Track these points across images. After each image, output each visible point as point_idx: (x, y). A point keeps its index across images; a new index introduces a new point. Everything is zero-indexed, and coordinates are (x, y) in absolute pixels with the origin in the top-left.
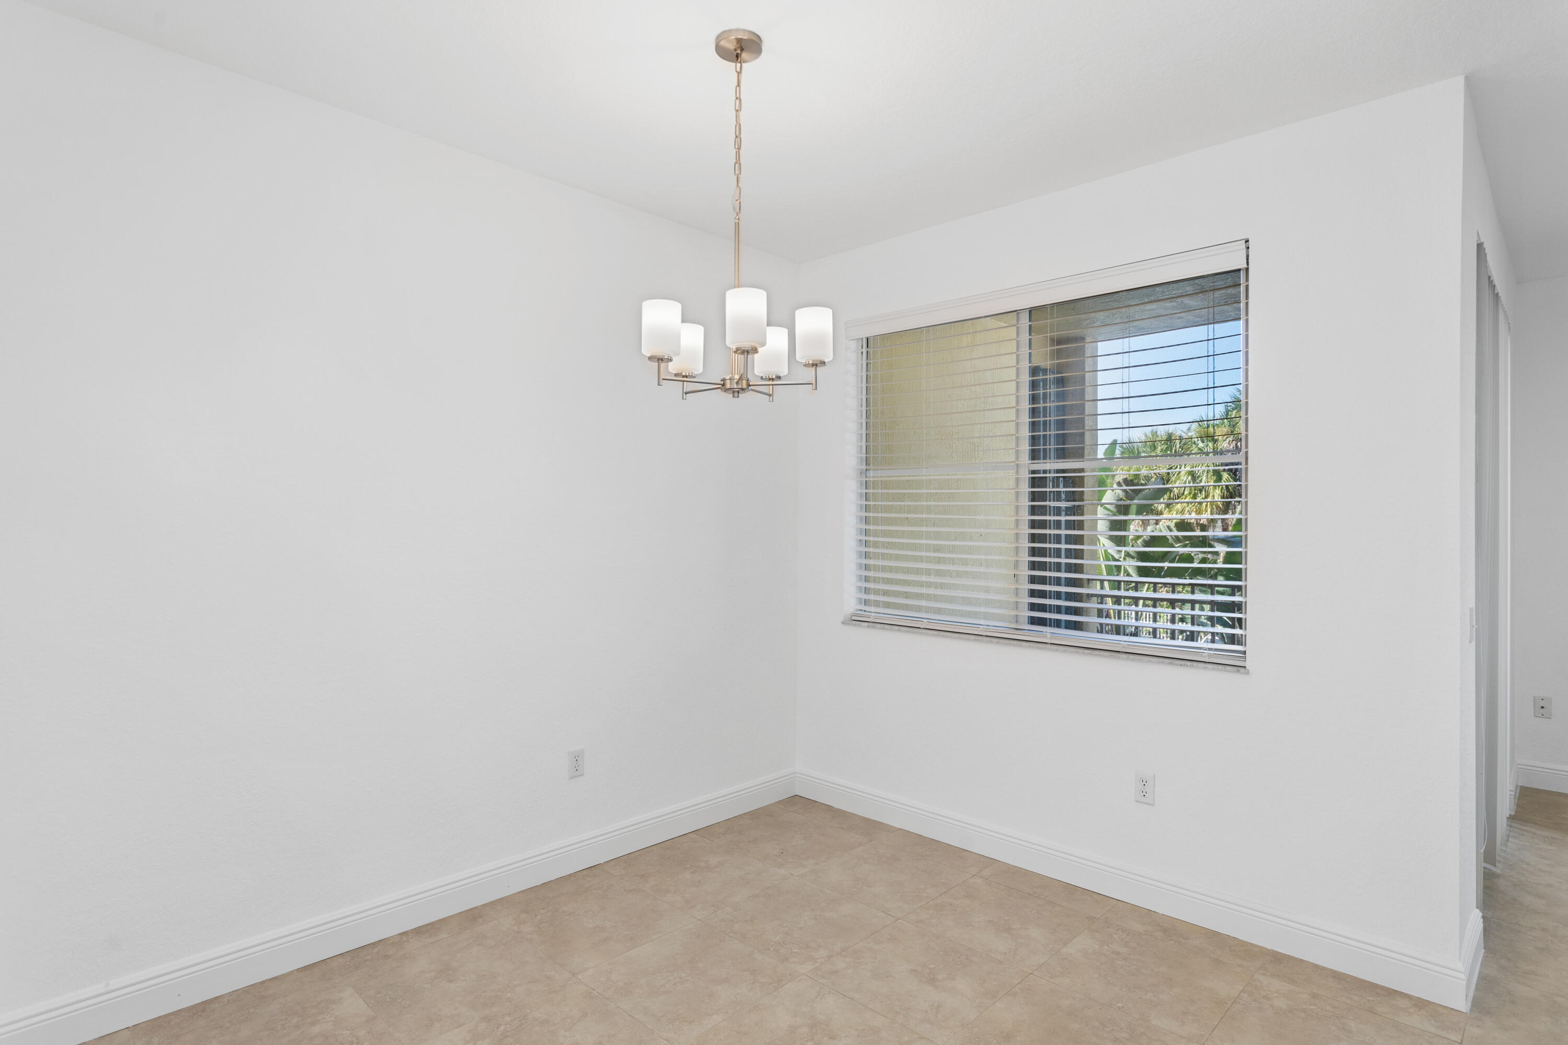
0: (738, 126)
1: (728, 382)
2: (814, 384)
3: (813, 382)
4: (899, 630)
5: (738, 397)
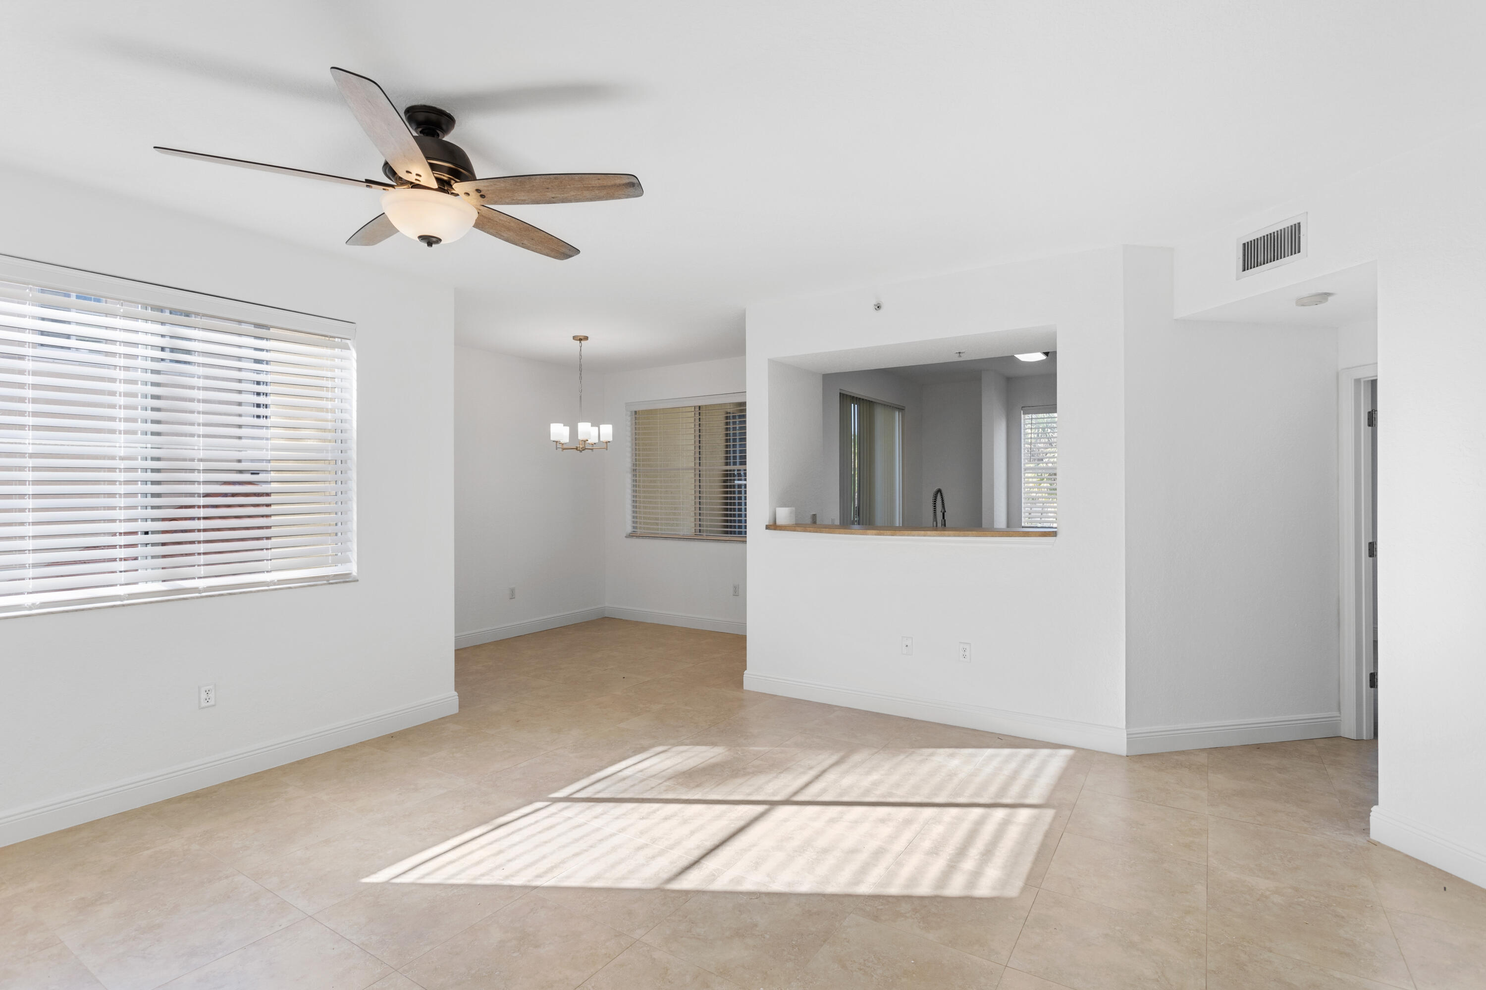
1: (574, 448)
2: (605, 448)
4: (647, 538)
5: (577, 452)
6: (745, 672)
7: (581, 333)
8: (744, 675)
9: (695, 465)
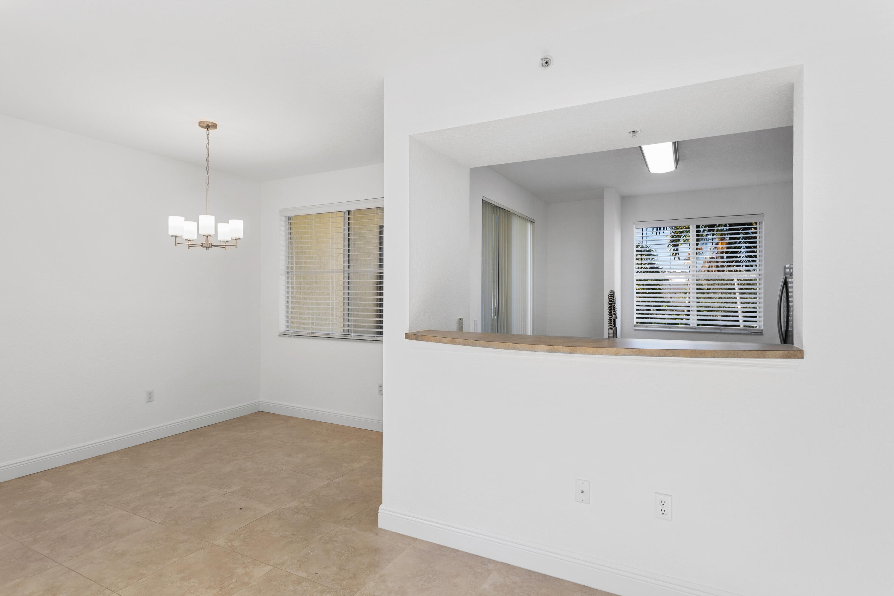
0: (208, 155)
1: (204, 245)
2: (236, 246)
3: (236, 245)
4: (300, 337)
5: (208, 249)
6: (381, 507)
7: (210, 119)
8: (379, 511)
9: (344, 268)
